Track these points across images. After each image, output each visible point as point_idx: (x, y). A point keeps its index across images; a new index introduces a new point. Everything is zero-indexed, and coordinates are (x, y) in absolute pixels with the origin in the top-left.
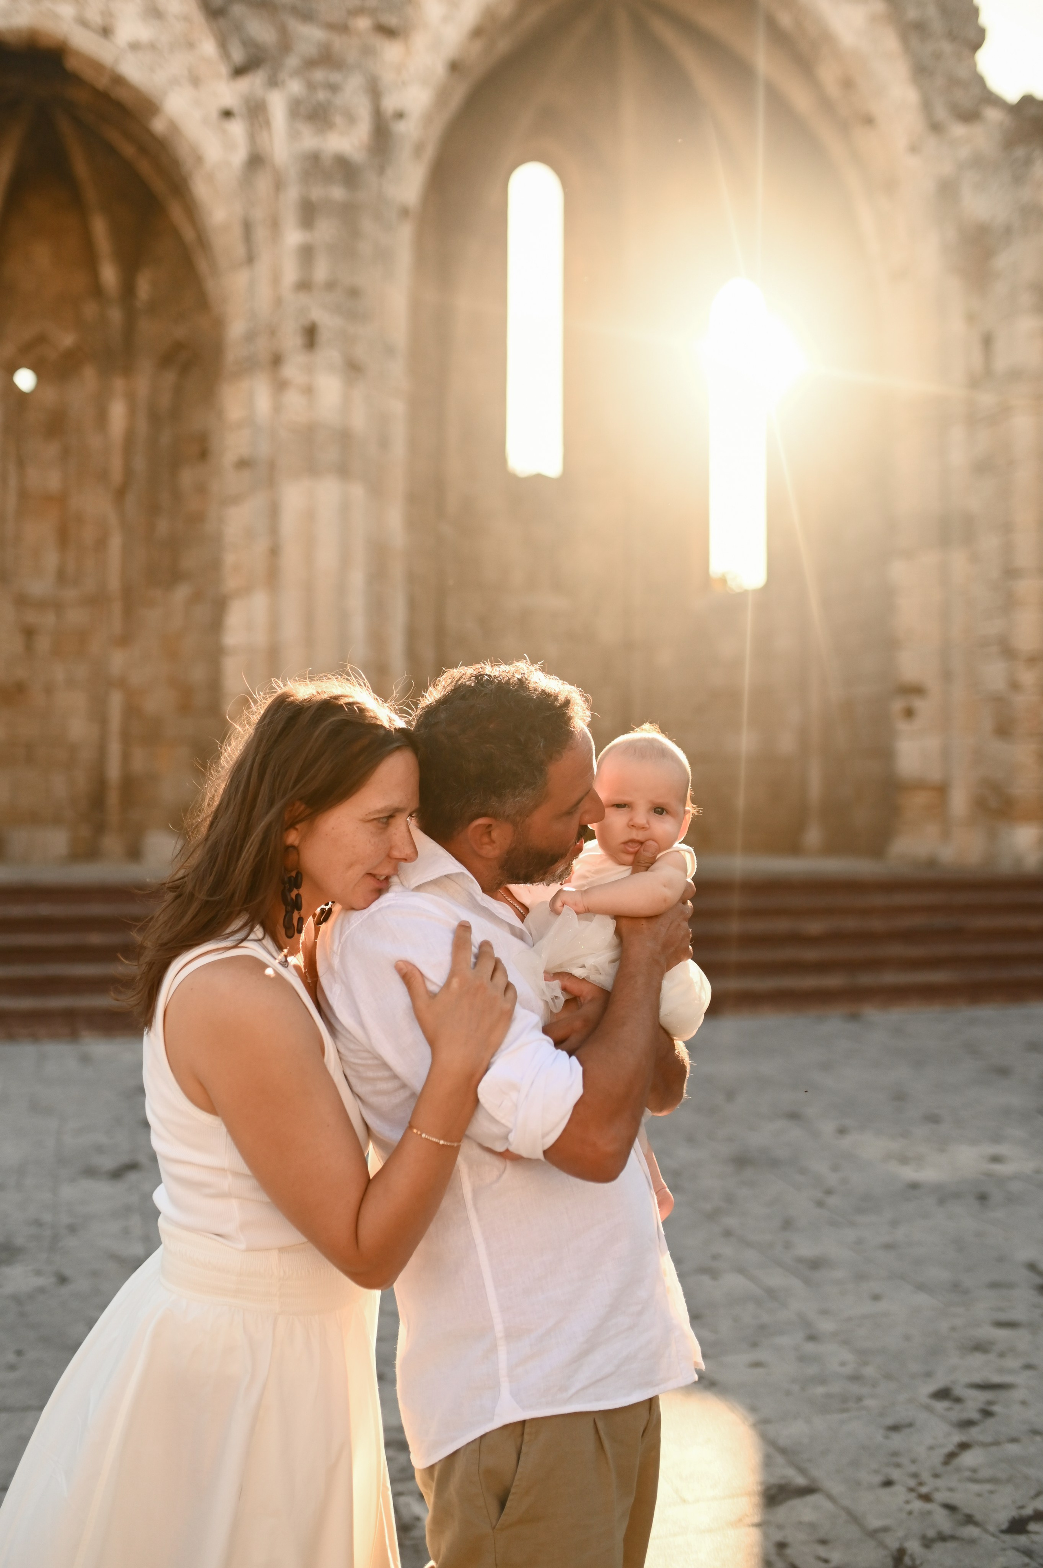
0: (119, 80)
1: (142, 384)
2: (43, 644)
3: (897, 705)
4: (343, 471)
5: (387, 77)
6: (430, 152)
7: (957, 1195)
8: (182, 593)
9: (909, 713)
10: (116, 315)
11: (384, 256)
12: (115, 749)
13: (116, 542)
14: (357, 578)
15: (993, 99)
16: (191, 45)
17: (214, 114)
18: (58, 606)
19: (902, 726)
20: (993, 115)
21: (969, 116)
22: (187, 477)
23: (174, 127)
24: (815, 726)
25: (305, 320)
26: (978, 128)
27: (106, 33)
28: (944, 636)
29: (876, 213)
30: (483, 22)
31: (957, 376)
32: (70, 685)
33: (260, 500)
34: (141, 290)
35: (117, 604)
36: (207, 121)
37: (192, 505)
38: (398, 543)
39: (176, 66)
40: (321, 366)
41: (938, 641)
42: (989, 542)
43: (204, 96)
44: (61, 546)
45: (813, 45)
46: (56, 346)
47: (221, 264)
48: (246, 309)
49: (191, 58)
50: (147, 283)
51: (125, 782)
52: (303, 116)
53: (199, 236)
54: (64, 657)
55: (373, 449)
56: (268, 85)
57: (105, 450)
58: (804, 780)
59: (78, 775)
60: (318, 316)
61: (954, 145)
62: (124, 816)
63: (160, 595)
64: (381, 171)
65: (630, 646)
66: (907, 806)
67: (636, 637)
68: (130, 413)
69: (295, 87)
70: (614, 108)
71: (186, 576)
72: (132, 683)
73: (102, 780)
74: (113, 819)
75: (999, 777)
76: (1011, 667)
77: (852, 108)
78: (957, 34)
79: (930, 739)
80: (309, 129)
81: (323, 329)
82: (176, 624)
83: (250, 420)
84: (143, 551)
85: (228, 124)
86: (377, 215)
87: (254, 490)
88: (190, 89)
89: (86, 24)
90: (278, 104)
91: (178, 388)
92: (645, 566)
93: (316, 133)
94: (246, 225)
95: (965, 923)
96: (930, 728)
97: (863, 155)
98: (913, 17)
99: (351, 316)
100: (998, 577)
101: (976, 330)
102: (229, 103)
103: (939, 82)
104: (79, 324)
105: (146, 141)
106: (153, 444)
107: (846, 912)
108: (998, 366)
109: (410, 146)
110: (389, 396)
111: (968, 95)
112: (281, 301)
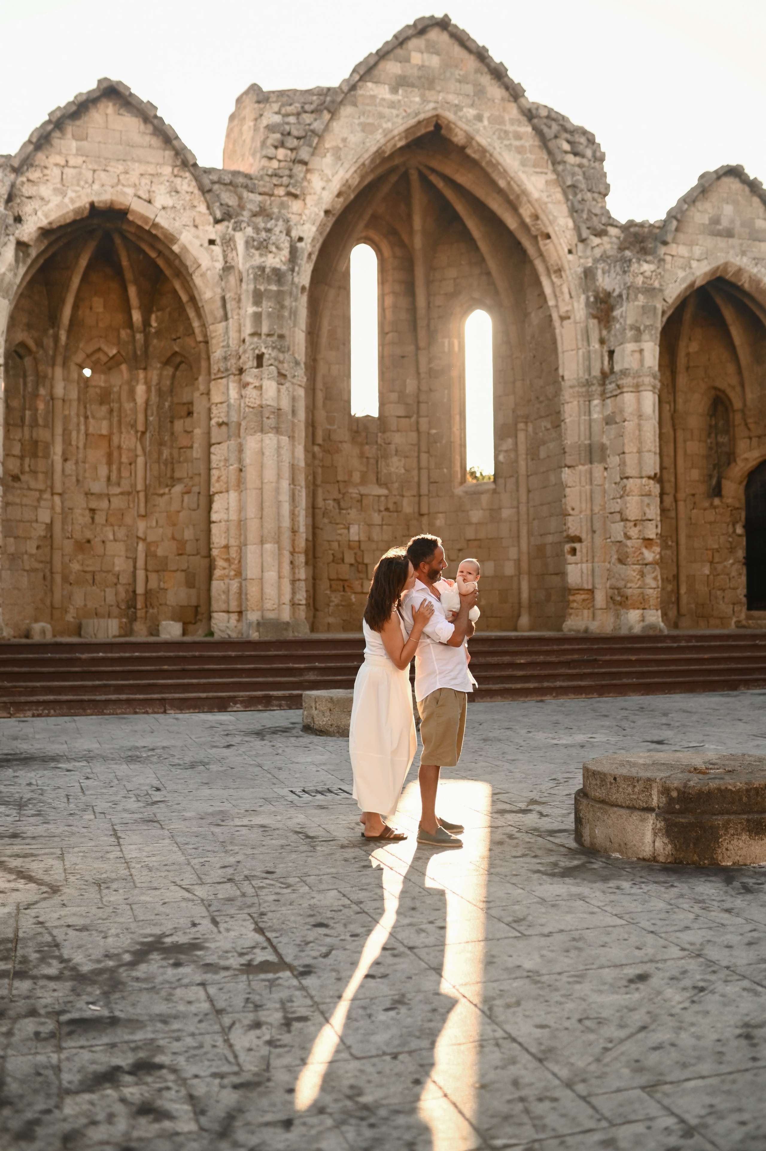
0: (155, 225)
1: (154, 375)
2: (100, 518)
3: (567, 547)
4: (277, 430)
5: (294, 219)
6: (314, 257)
7: (572, 746)
8: (178, 489)
9: (574, 552)
10: (139, 336)
11: (294, 313)
12: (141, 574)
13: (140, 460)
14: (285, 484)
15: (612, 223)
16: (194, 207)
17: (206, 244)
18: (108, 497)
19: (570, 558)
20: (613, 231)
21: (600, 233)
22: (179, 425)
23: (184, 248)
24: (525, 558)
25: (257, 352)
26: (606, 239)
27: (150, 202)
28: (592, 510)
29: (553, 283)
30: (344, 189)
31: (596, 372)
32: (115, 540)
33: (233, 443)
34: (154, 324)
35: (142, 495)
36: (201, 245)
37: (184, 441)
38: (302, 464)
39: (186, 217)
40: (265, 376)
41: (589, 512)
42: (613, 461)
43: (200, 233)
44: (109, 463)
45: (518, 197)
46: (106, 354)
47: (209, 319)
48: (225, 343)
49: (194, 213)
50: (158, 320)
51: (148, 593)
52: (253, 247)
53: (193, 299)
54: (112, 525)
55: (290, 417)
56: (234, 229)
57: (135, 411)
58: (519, 589)
59: (121, 589)
60: (264, 350)
61: (593, 248)
62: (146, 612)
63: (167, 490)
64: (293, 270)
65: (421, 515)
66: (574, 601)
67: (424, 510)
68: (148, 390)
69: (249, 231)
70: (410, 217)
71: (180, 480)
72: (149, 539)
73: (134, 592)
74: (140, 614)
75: (621, 584)
76: (625, 527)
77: (538, 230)
78: (594, 189)
79: (584, 566)
80: (257, 253)
81: (266, 356)
82: (175, 506)
83: (226, 401)
84: (155, 466)
85: (212, 247)
86: (291, 294)
87: (229, 438)
88: (193, 229)
89: (139, 197)
90: (240, 239)
91: (174, 377)
92: (428, 469)
93: (261, 255)
94: (223, 299)
95: (599, 658)
96: (585, 560)
97: (545, 254)
98: (569, 183)
99: (281, 350)
100: (618, 480)
101: (605, 349)
102: (213, 237)
103: (585, 216)
104: (119, 342)
105: (167, 252)
106: (160, 407)
107: (538, 653)
108: (617, 368)
109: (306, 254)
110: (296, 387)
111: (600, 222)
112: (244, 341)
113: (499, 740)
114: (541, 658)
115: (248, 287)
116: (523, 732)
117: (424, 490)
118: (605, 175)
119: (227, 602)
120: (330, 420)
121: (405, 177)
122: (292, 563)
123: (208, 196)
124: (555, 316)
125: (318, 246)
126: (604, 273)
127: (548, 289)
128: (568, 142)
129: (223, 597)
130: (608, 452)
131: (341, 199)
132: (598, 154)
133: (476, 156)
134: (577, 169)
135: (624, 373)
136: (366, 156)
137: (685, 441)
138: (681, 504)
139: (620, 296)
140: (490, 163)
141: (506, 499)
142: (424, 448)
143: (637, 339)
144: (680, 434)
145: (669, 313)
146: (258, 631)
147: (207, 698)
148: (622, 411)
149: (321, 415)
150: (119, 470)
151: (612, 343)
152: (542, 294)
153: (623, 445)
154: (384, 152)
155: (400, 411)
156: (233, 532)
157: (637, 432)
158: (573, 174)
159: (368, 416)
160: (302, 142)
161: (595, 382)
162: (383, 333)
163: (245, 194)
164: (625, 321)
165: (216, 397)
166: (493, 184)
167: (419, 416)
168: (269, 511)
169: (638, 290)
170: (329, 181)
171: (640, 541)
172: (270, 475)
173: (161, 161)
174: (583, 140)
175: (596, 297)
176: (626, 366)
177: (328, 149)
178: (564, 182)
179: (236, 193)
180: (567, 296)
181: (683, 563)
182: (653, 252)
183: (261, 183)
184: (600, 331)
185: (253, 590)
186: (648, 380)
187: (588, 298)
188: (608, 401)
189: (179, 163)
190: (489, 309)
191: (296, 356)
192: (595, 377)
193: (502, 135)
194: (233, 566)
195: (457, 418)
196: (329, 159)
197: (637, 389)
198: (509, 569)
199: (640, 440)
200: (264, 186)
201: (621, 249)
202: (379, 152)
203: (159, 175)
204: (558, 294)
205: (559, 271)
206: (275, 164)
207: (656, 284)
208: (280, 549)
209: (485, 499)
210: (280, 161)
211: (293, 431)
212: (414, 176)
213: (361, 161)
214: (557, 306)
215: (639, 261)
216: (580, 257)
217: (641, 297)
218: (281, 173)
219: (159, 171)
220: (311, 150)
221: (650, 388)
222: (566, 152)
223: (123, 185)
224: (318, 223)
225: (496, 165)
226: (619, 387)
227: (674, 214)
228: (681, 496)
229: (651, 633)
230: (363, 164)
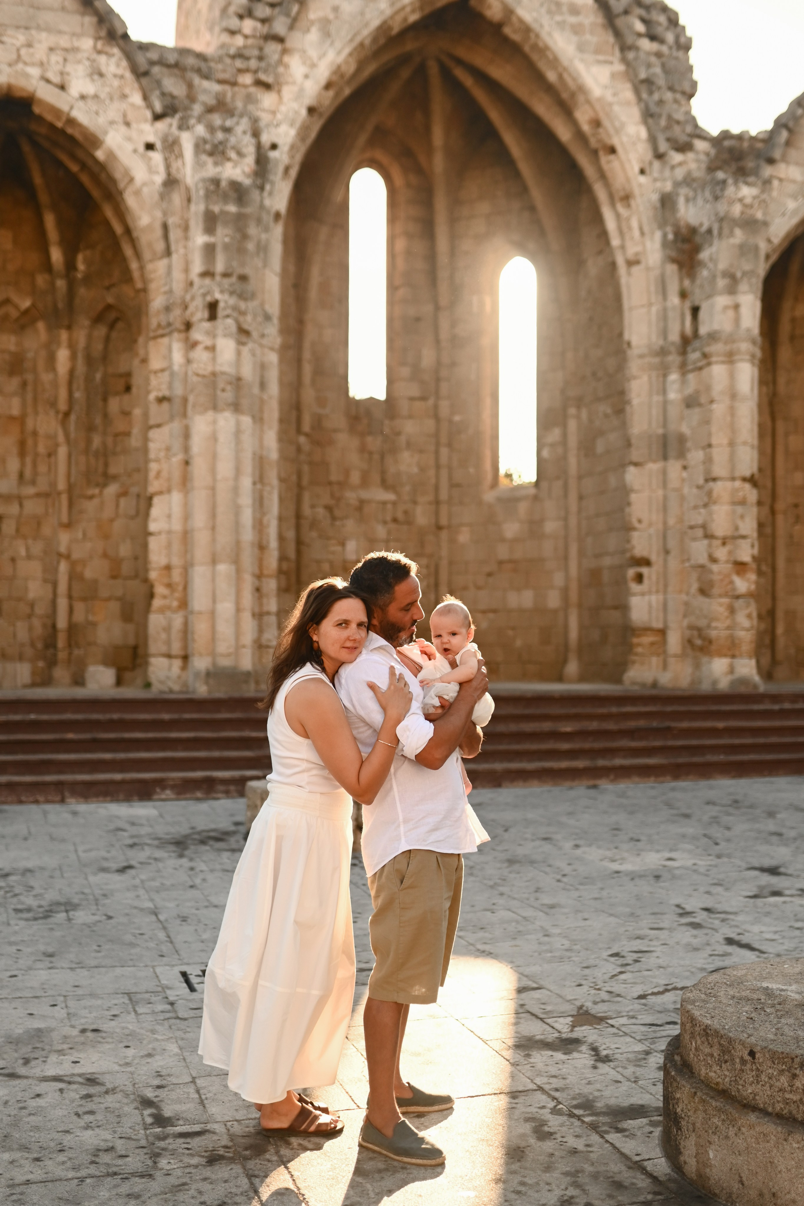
0: (71, 121)
1: (81, 337)
2: (9, 527)
3: (631, 572)
4: (236, 407)
5: (265, 118)
6: (294, 173)
7: (641, 876)
8: (112, 489)
9: (639, 578)
10: (61, 284)
11: (263, 249)
12: (62, 603)
13: (62, 452)
14: (247, 482)
15: (700, 134)
16: (124, 96)
17: (141, 148)
18: (20, 500)
19: (634, 587)
20: (700, 145)
21: (684, 148)
22: (114, 404)
23: (111, 155)
24: (574, 587)
25: (209, 299)
26: (690, 155)
27: (62, 87)
28: (665, 523)
29: (618, 216)
30: (335, 78)
31: (674, 337)
32: (29, 557)
33: (176, 426)
34: (81, 266)
35: (64, 498)
36: (135, 151)
37: (120, 425)
38: (274, 455)
39: (113, 111)
40: (220, 332)
41: (660, 526)
42: (696, 456)
43: (134, 134)
44: (22, 454)
45: (573, 95)
46: (16, 307)
47: (147, 255)
48: (166, 288)
49: (124, 106)
50: (86, 261)
51: (72, 628)
52: (205, 151)
53: (128, 231)
54: (25, 537)
55: (256, 390)
56: (180, 128)
57: (55, 384)
58: (566, 627)
59: (37, 623)
60: (218, 296)
61: (673, 168)
62: (70, 654)
63: (96, 491)
64: (262, 188)
65: (439, 528)
66: (639, 645)
67: (444, 521)
68: (73, 357)
69: (200, 130)
70: (428, 129)
71: (115, 478)
72: (75, 556)
73: (54, 626)
74: (62, 655)
75: (702, 623)
76: (710, 546)
77: (600, 141)
78: (677, 87)
79: (654, 598)
80: (209, 161)
81: (221, 305)
82: (108, 512)
83: (168, 368)
84: (82, 459)
85: (151, 154)
86: (259, 221)
87: (172, 418)
88: (123, 129)
89: (48, 81)
90: (187, 141)
91: (107, 339)
92: (450, 468)
93: (216, 164)
94: (165, 227)
95: (673, 724)
96: (654, 589)
97: (609, 174)
98: (643, 75)
99: (242, 296)
100: (701, 481)
101: (688, 304)
102: (151, 139)
103: (663, 122)
104: (34, 291)
105: (90, 163)
106: (89, 379)
107: (590, 717)
108: (703, 330)
109: (281, 169)
110: (266, 350)
111: (683, 131)
112: (191, 284)
113: (532, 862)
114: (594, 725)
115: (198, 208)
116: (568, 845)
117: (444, 495)
118: (690, 69)
119: (168, 643)
120: (321, 401)
121: (421, 71)
122: (258, 590)
123: (145, 81)
124: (620, 261)
125: (299, 157)
126: (687, 200)
127: (611, 224)
128: (644, 21)
129: (164, 636)
130: (689, 444)
131: (331, 93)
132: (682, 40)
133: (516, 37)
134: (653, 59)
135: (713, 337)
136: (366, 32)
137: (787, 434)
138: (780, 518)
139: (709, 231)
140: (535, 47)
141: (550, 507)
142: (444, 439)
143: (732, 290)
144: (780, 426)
145: (774, 258)
146: (207, 683)
147: (123, 782)
148: (708, 388)
149: (308, 395)
150: (35, 465)
151: (697, 297)
152: (604, 235)
153: (710, 435)
154: (390, 28)
155: (414, 390)
156: (176, 546)
157: (729, 419)
158: (649, 66)
159: (371, 399)
160: (277, 10)
161: (673, 349)
162: (392, 288)
163: (197, 80)
164: (716, 265)
165: (155, 363)
166: (539, 77)
167: (438, 397)
168: (224, 518)
169: (735, 223)
170: (313, 66)
171: (730, 566)
172: (225, 469)
173: (78, 30)
174: (662, 19)
175: (677, 234)
176: (716, 327)
177: (312, 23)
178: (636, 75)
179: (183, 77)
180: (636, 233)
181: (780, 593)
182: (756, 172)
183: (220, 67)
184: (681, 280)
185: (201, 628)
186: (745, 346)
187: (665, 236)
188: (691, 377)
189: (103, 33)
190: (532, 256)
191: (267, 307)
192: (673, 343)
193: (553, 8)
194: (177, 595)
195: (488, 401)
196: (314, 35)
197: (730, 358)
198: (553, 600)
199: (733, 429)
200: (224, 71)
201: (711, 169)
202: (384, 28)
203: (75, 50)
204: (625, 230)
205: (627, 198)
206: (239, 41)
207: (759, 215)
208: (238, 571)
209: (523, 508)
210: (246, 37)
211: (261, 411)
212: (433, 70)
213: (358, 39)
214: (623, 247)
215: (736, 183)
216: (655, 180)
217: (738, 232)
218: (247, 53)
219: (76, 44)
220: (289, 21)
221: (748, 357)
222: (640, 35)
223: (25, 63)
224: (298, 124)
225: (543, 50)
226: (705, 356)
227: (784, 121)
228: (780, 506)
229: (743, 690)
230: (362, 45)
